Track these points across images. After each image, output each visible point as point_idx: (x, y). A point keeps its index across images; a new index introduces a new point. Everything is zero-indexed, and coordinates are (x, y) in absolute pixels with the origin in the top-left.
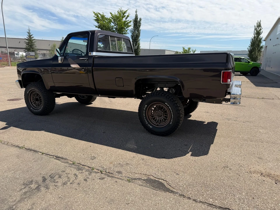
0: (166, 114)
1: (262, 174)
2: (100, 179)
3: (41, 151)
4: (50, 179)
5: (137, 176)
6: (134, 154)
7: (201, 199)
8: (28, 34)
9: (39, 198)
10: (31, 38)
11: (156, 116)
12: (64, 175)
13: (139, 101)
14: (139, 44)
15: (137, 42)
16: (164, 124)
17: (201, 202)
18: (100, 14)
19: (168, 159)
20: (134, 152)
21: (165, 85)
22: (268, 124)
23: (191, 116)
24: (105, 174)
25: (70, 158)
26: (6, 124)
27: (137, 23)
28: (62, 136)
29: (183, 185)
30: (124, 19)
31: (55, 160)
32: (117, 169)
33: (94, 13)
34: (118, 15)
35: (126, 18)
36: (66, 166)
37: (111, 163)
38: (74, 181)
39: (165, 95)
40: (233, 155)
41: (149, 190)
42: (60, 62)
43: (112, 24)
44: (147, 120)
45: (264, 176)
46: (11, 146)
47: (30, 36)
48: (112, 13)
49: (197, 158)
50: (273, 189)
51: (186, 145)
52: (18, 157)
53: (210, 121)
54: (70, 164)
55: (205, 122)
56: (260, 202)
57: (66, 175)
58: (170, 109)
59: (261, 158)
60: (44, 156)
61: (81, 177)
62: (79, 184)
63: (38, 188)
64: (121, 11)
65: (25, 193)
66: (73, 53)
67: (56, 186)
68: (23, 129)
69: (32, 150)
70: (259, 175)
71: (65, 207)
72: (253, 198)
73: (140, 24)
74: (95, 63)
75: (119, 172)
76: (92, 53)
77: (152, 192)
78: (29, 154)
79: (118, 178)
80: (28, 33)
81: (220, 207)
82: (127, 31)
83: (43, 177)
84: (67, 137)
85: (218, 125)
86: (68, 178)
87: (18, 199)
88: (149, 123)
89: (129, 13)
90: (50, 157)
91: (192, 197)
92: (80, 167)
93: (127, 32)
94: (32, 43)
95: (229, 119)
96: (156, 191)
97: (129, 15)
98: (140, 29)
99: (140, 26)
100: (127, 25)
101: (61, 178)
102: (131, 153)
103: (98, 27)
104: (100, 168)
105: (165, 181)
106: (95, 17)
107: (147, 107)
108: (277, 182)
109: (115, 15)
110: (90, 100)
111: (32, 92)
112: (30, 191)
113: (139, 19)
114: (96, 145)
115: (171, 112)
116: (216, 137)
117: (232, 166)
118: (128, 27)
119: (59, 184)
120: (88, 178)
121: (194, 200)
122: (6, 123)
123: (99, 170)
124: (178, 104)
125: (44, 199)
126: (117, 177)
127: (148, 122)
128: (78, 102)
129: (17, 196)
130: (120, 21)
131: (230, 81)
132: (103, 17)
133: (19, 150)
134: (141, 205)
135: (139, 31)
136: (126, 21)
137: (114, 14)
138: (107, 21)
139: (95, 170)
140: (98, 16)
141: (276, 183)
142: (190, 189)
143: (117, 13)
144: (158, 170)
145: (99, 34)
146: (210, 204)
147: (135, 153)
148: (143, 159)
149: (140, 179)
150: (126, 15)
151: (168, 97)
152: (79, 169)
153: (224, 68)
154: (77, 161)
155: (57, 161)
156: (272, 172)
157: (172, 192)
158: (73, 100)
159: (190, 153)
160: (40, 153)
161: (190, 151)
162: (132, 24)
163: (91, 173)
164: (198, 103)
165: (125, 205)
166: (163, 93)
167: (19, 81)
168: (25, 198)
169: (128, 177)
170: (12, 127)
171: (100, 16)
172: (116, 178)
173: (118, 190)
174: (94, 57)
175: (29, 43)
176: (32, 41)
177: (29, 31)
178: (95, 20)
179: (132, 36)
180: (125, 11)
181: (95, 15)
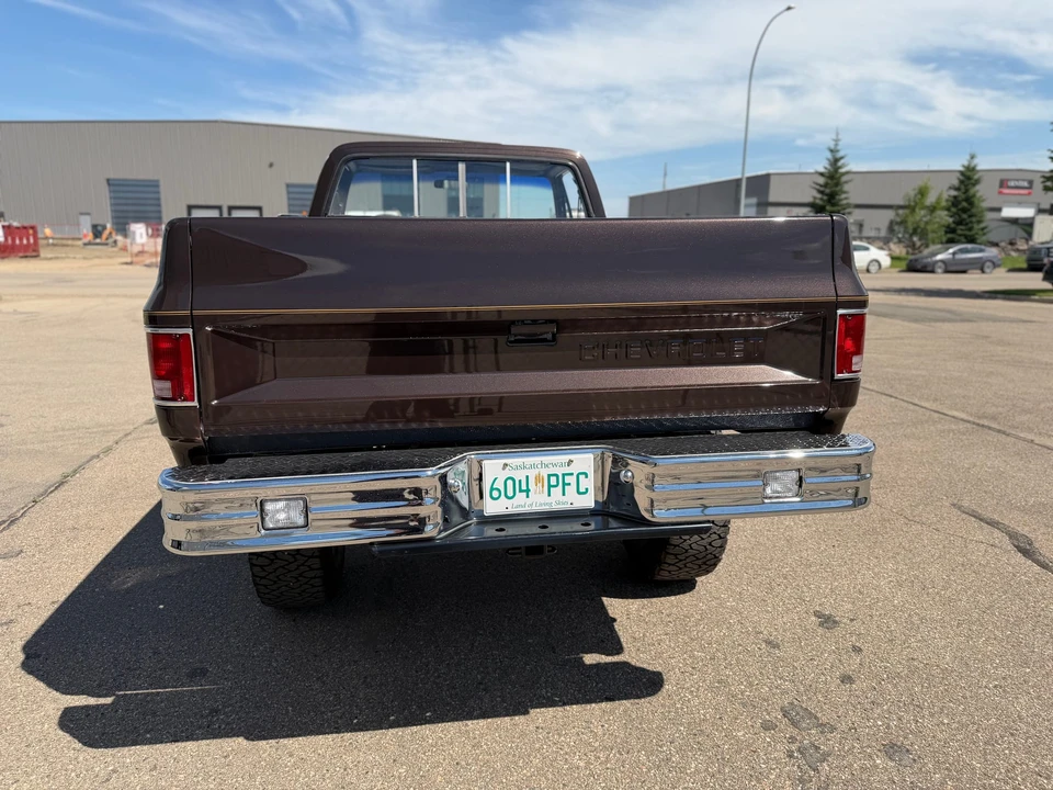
8: (829, 155)
10: (840, 168)
47: (835, 162)
69: (58, 487)
80: (831, 151)
94: (837, 184)
160: (41, 498)
175: (826, 185)
176: (840, 178)
177: (836, 145)
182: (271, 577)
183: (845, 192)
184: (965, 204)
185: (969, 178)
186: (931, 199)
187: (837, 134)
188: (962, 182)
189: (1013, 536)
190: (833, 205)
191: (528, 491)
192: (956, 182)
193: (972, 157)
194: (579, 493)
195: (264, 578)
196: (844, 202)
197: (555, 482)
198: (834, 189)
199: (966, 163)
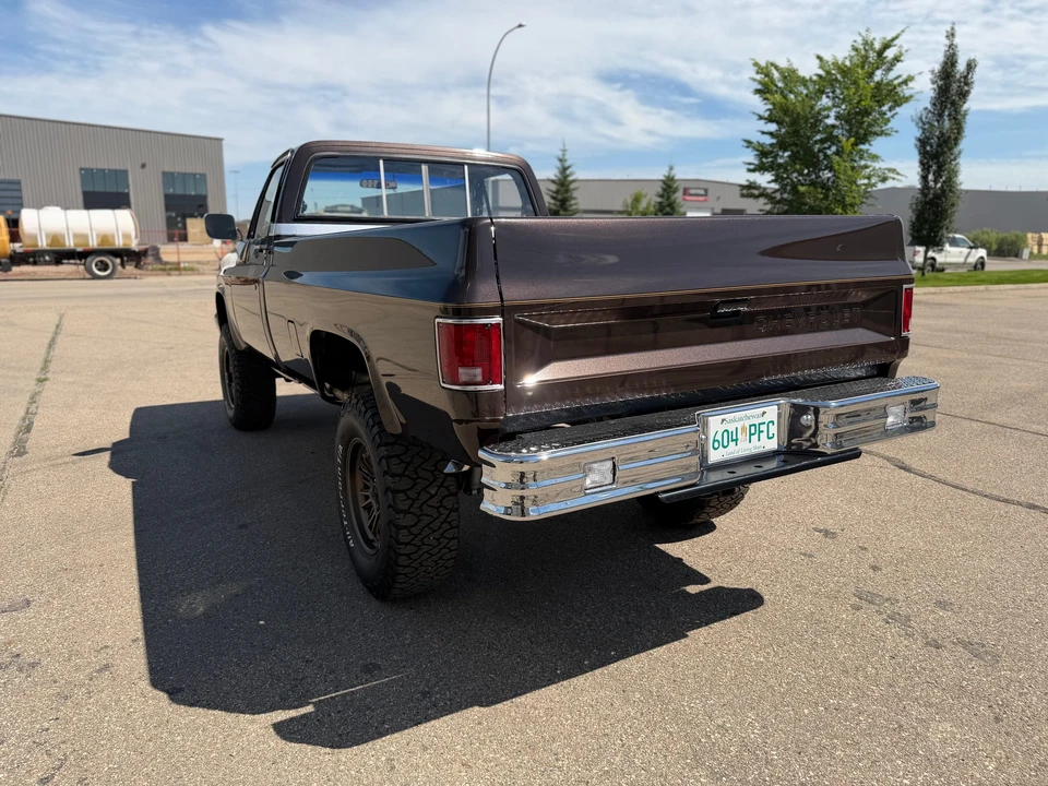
8: (558, 164)
10: (568, 176)
14: (954, 173)
15: (940, 168)
18: (776, 68)
27: (952, 86)
30: (878, 76)
33: (756, 64)
34: (849, 62)
35: (889, 69)
43: (826, 101)
47: (564, 170)
48: (826, 58)
64: (866, 43)
73: (966, 84)
80: (560, 160)
82: (888, 120)
93: (890, 125)
94: (567, 191)
97: (901, 55)
98: (965, 107)
99: (964, 95)
100: (890, 95)
103: (766, 119)
106: (756, 80)
109: (835, 64)
113: (961, 67)
118: (902, 104)
132: (790, 76)
135: (957, 116)
136: (888, 84)
137: (831, 60)
138: (805, 92)
140: (768, 76)
143: (845, 55)
150: (890, 54)
171: (776, 75)
175: (557, 192)
176: (568, 186)
177: (564, 155)
178: (758, 91)
179: (923, 143)
180: (889, 38)
181: (758, 73)
182: (415, 564)
183: (574, 199)
184: (668, 209)
185: (670, 187)
186: (643, 205)
187: (564, 145)
188: (664, 190)
189: (888, 459)
190: (566, 210)
191: (737, 440)
192: (660, 190)
193: (671, 168)
194: (769, 438)
195: (408, 566)
196: (574, 207)
197: (754, 430)
198: (565, 195)
199: (667, 174)
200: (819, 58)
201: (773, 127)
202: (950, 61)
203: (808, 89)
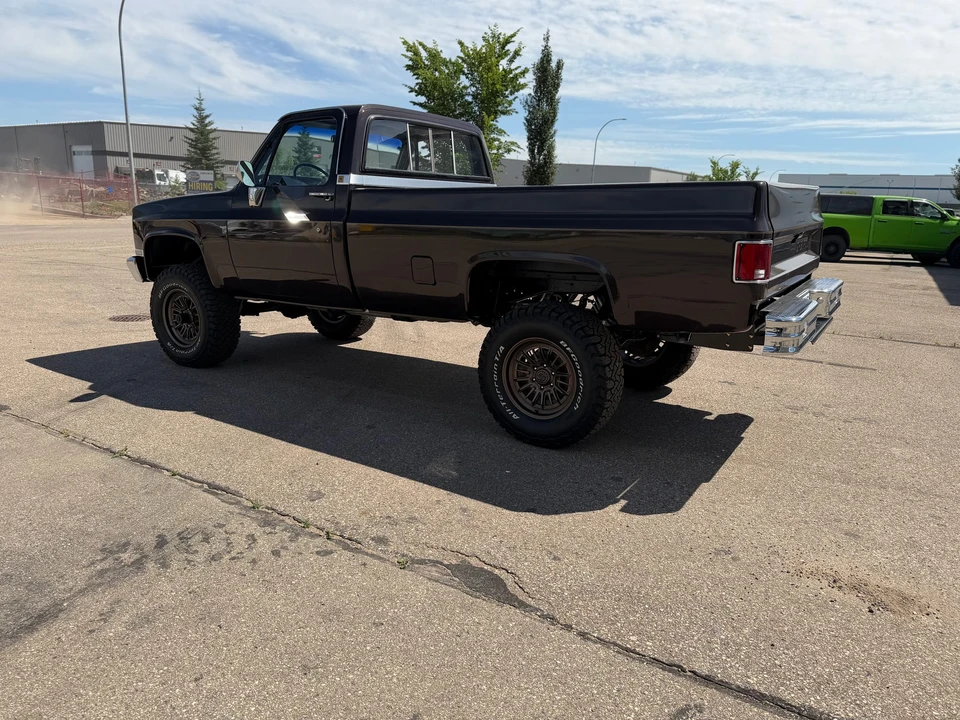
0: (563, 379)
1: (834, 581)
2: (318, 553)
3: (171, 467)
4: (177, 541)
5: (431, 554)
6: (441, 494)
7: (605, 632)
8: (196, 113)
9: (137, 588)
10: (206, 125)
11: (534, 384)
12: (221, 533)
13: (481, 332)
14: (551, 148)
15: (543, 142)
16: (555, 410)
17: (600, 640)
18: (424, 47)
19: (543, 514)
20: (445, 488)
21: (572, 284)
22: (933, 432)
23: (669, 391)
24: (338, 542)
25: (250, 492)
26: (90, 388)
27: (548, 76)
28: (244, 430)
29: (563, 591)
30: (504, 63)
31: (206, 494)
32: (375, 531)
33: (405, 43)
34: (484, 51)
35: (511, 61)
36: (232, 513)
37: (364, 513)
38: (241, 553)
39: (561, 314)
40: (764, 520)
41: (454, 595)
42: (252, 203)
43: (464, 81)
44: (504, 393)
45: (840, 587)
46: (92, 448)
47: (202, 119)
48: (466, 44)
49: (636, 518)
50: (853, 626)
51: (619, 479)
52: (103, 478)
53: (731, 410)
54: (245, 507)
55: (711, 414)
56: (791, 657)
57: (224, 536)
58: (573, 362)
59: (855, 536)
60: (175, 481)
61: (264, 544)
62: (254, 562)
63: (139, 565)
64: (494, 37)
65: (102, 573)
66: (295, 177)
67: (189, 562)
68: (136, 403)
69: (145, 463)
70: (825, 583)
71: (201, 617)
72: (773, 645)
73: (557, 78)
74: (353, 208)
75: (381, 540)
76: (345, 176)
77: (459, 601)
78: (134, 473)
79: (372, 555)
80: (197, 109)
81: (654, 659)
82: (510, 103)
83: (159, 536)
84: (256, 434)
85: (751, 426)
86: (229, 544)
87: (81, 584)
88: (510, 405)
89: (521, 43)
90: (192, 486)
91: (578, 624)
92: (269, 518)
93: (513, 107)
94: (207, 140)
95: (795, 410)
96: (471, 599)
97: (520, 50)
98: (558, 96)
99: (556, 86)
100: (512, 82)
101: (208, 543)
102: (433, 489)
103: (416, 91)
104: (328, 525)
105: (510, 575)
106: (406, 57)
107: (505, 352)
108: (873, 608)
109: (474, 50)
110: (355, 327)
111: (172, 295)
112: (115, 569)
113: (553, 65)
114: (336, 460)
115: (576, 369)
116: (727, 463)
117: (745, 549)
118: (518, 91)
119: (200, 558)
120: (286, 548)
121: (583, 635)
122: (90, 384)
123: (322, 530)
124: (599, 346)
125: (148, 592)
126: (370, 551)
127: (506, 399)
128: (316, 331)
129: (79, 577)
130: (489, 69)
131: (762, 276)
132: (434, 55)
133: (110, 460)
134: (414, 632)
135: (552, 103)
136: (511, 71)
137: (470, 46)
138: (447, 71)
139: (313, 529)
140: (416, 53)
141: (871, 611)
142: (580, 603)
143: (480, 44)
144: (501, 542)
145: (372, 117)
146: (627, 650)
147: (445, 492)
148: (464, 510)
149: (437, 562)
150: (511, 48)
151: (569, 322)
152: (266, 523)
153: (746, 233)
154: (266, 502)
155: (210, 496)
156: (874, 580)
157: (522, 605)
158: (303, 325)
159: (623, 502)
160: (166, 472)
161: (623, 498)
162: (530, 79)
163: (297, 535)
164: (694, 350)
165: (369, 628)
166: (553, 310)
167: (138, 260)
168: (99, 585)
169: (403, 555)
170: (104, 397)
171: (424, 54)
172: (367, 554)
173: (362, 588)
174: (352, 190)
175: (197, 140)
176: (208, 135)
177: (201, 103)
178: (409, 67)
179: (529, 122)
180: (509, 34)
181: (407, 50)
183: (215, 148)
185: (306, 144)
187: (200, 94)
188: (299, 146)
190: (207, 160)
196: (216, 157)
198: (205, 144)
200: (461, 43)
201: (422, 99)
202: (546, 57)
203: (448, 69)
